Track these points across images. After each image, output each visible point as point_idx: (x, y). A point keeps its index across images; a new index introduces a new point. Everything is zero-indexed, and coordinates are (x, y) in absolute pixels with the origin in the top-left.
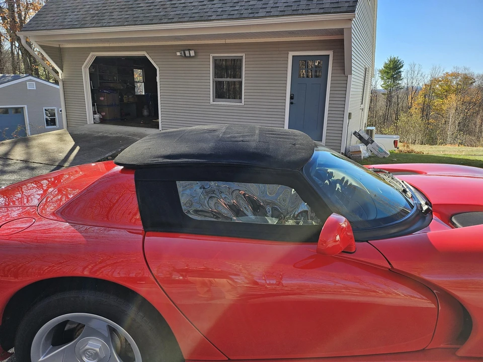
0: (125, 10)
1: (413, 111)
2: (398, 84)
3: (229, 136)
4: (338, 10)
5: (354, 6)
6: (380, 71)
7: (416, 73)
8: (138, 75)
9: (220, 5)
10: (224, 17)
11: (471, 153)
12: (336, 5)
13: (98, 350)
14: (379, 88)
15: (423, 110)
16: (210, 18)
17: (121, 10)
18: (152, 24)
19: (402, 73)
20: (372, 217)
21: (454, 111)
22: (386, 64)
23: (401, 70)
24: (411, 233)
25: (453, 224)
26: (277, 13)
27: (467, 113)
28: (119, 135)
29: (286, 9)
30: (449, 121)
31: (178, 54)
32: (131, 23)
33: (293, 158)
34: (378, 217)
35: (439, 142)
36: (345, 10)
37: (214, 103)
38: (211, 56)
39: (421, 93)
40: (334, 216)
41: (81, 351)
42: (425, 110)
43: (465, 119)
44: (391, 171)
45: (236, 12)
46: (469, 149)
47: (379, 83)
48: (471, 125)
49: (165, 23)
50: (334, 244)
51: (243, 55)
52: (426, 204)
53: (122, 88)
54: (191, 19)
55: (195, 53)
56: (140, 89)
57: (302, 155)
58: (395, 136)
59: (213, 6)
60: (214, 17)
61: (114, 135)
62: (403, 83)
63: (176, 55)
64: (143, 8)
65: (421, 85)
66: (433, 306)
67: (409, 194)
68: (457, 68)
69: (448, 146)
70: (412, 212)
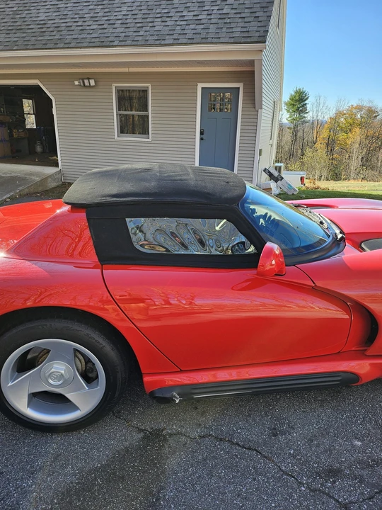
0: (13, 31)
1: (318, 145)
2: (304, 117)
3: (165, 175)
4: (249, 40)
5: (265, 37)
6: (286, 104)
7: (321, 105)
8: (28, 105)
9: (122, 30)
10: (128, 43)
11: (373, 188)
12: (246, 35)
13: (63, 372)
14: (285, 121)
15: (328, 145)
16: (111, 44)
17: (8, 32)
18: (46, 49)
19: (307, 105)
20: (297, 245)
21: (357, 146)
22: (291, 95)
23: (306, 102)
24: (329, 257)
25: (363, 249)
26: (185, 41)
27: (370, 147)
28: (13, 175)
29: (194, 36)
30: (352, 157)
31: (77, 83)
32: (22, 47)
33: (229, 195)
34: (302, 245)
35: (343, 177)
36: (255, 40)
37: (119, 139)
38: (114, 85)
39: (326, 126)
40: (269, 244)
41: (47, 375)
42: (330, 145)
43: (368, 153)
44: (309, 206)
45: (140, 38)
46: (372, 184)
47: (285, 117)
48: (374, 159)
49: (61, 48)
50: (271, 267)
51: (149, 85)
52: (341, 233)
53: (11, 120)
54: (91, 44)
55: (95, 82)
56: (31, 122)
57: (237, 192)
58: (302, 173)
59: (114, 31)
60: (116, 43)
61: (8, 175)
62: (309, 117)
63: (74, 85)
64: (33, 31)
65: (326, 118)
66: (347, 317)
67: (325, 225)
68: (362, 100)
69: (352, 182)
70: (329, 240)
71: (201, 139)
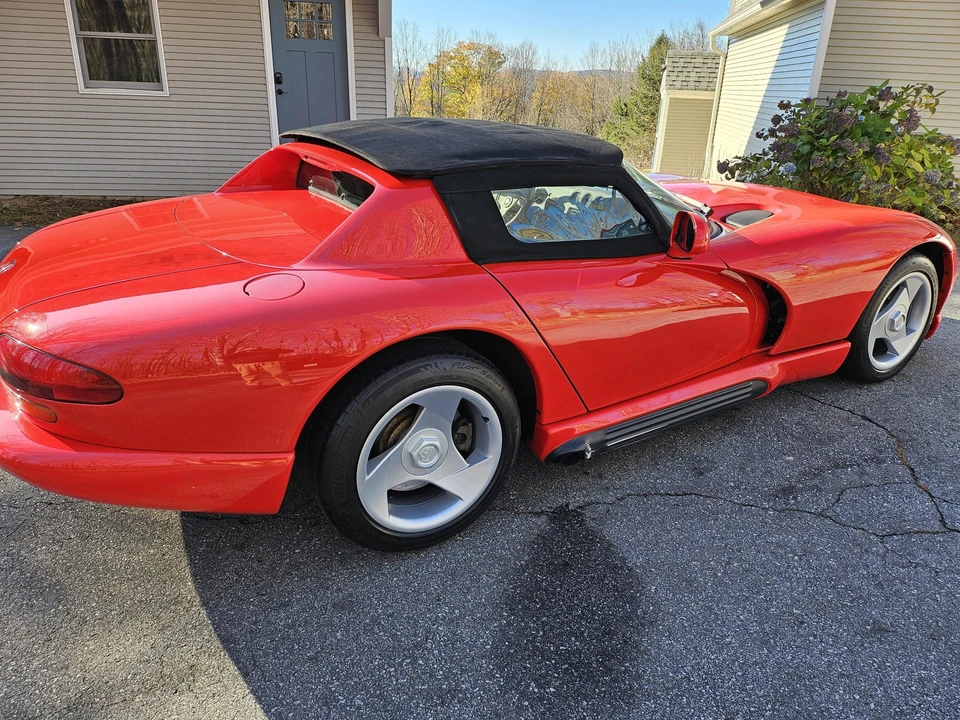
7: (410, 39)
13: (438, 443)
37: (88, 91)
39: (423, 78)
52: (705, 205)
68: (476, 33)
71: (279, 92)
